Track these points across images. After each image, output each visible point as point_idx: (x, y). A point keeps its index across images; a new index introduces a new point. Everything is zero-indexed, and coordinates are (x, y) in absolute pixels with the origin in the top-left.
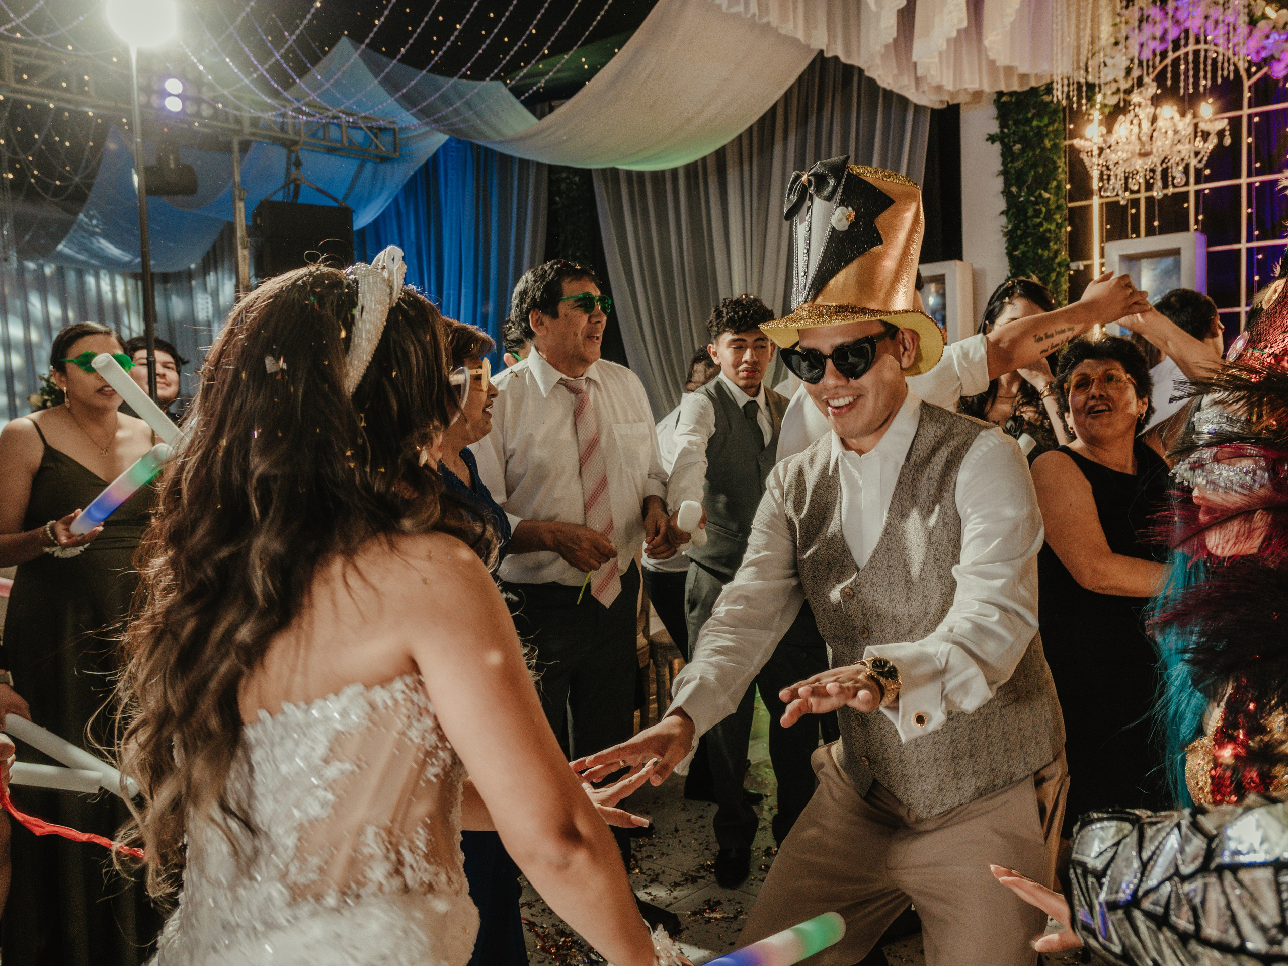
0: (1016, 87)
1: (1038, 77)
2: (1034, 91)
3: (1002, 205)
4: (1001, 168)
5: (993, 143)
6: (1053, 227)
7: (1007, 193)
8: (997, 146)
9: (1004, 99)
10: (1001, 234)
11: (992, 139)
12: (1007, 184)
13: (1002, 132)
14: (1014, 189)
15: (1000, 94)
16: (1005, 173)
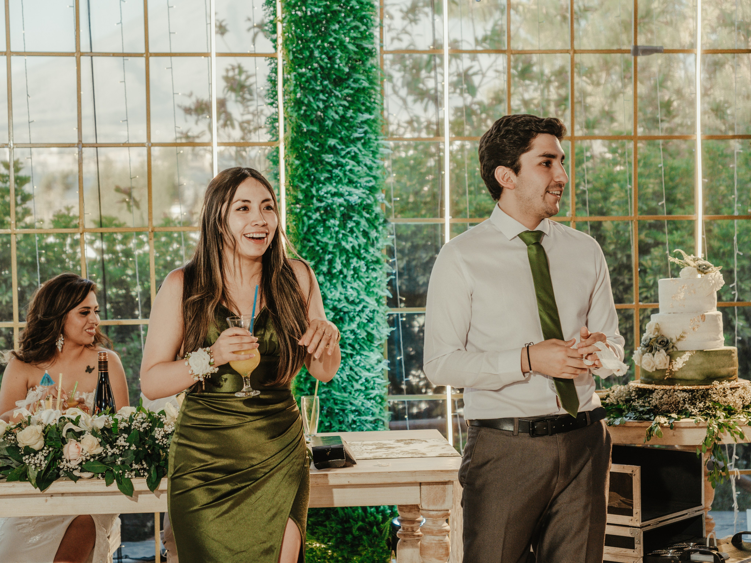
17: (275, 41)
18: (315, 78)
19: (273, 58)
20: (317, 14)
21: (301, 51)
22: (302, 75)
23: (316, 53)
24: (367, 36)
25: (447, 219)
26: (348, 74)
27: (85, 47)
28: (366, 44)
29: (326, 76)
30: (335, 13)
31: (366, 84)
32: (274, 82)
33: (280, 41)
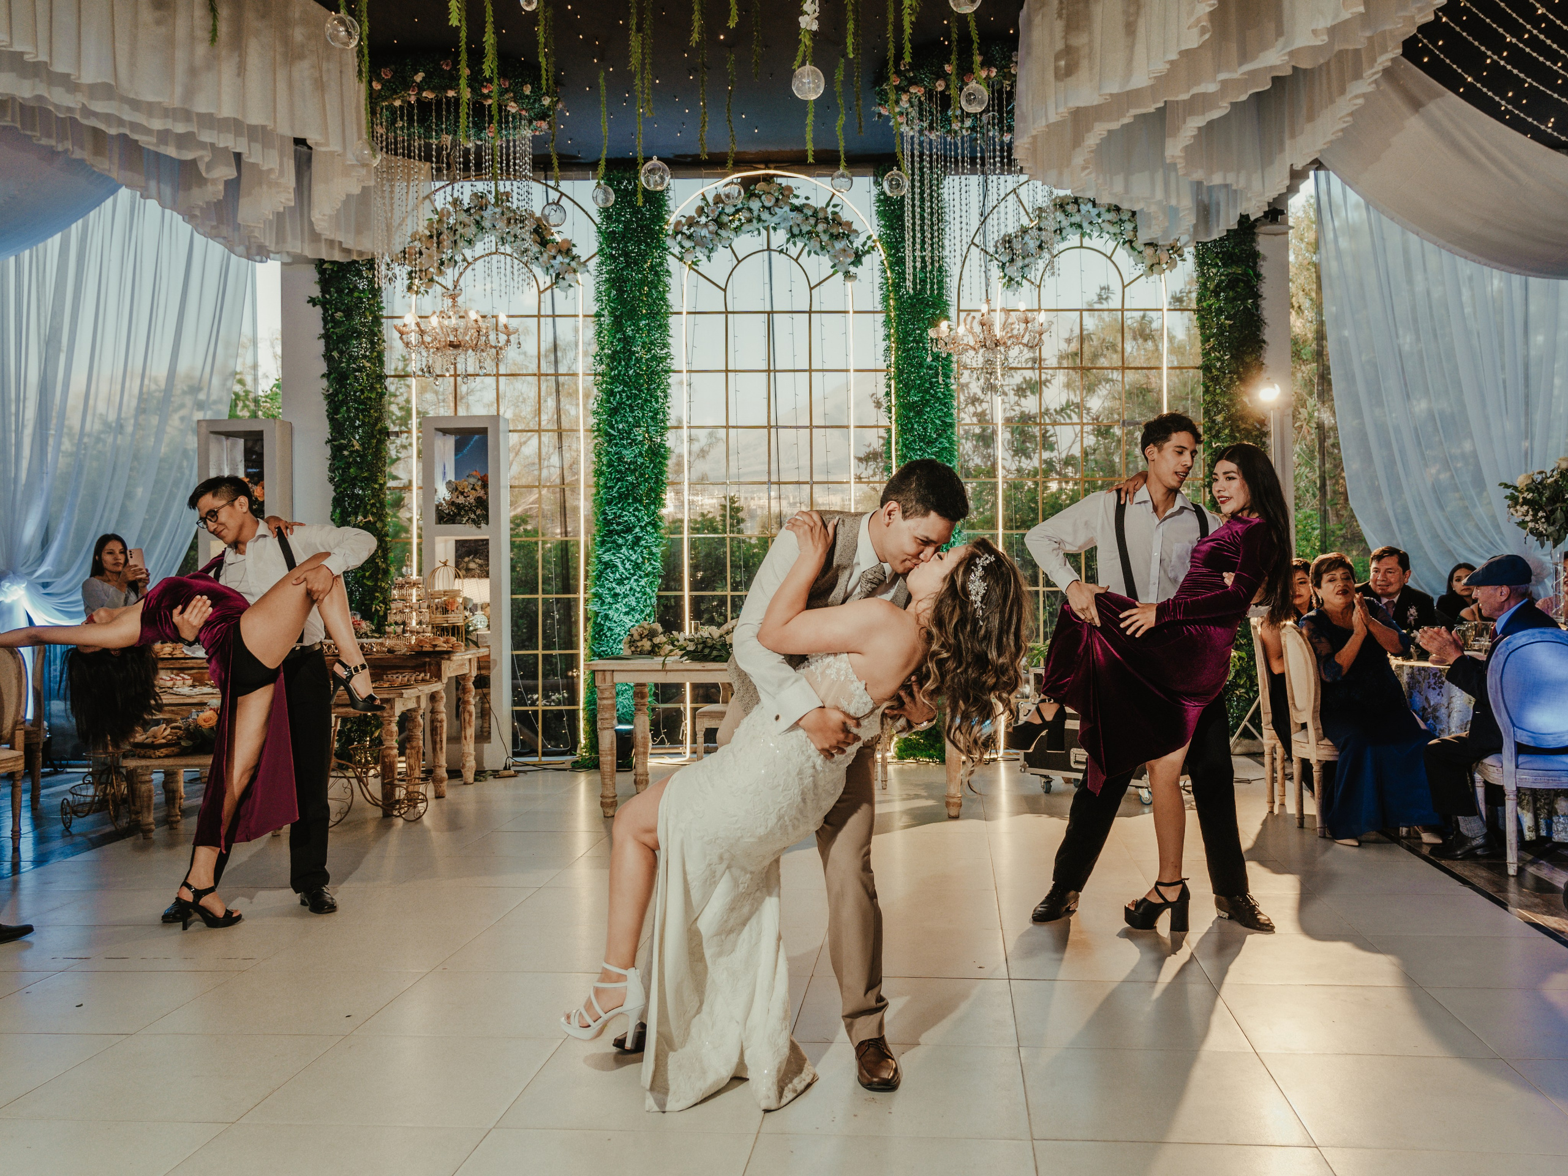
0: (338, 256)
1: (360, 253)
2: (355, 262)
3: (323, 368)
4: (323, 332)
5: (314, 305)
6: (373, 396)
7: (328, 357)
8: (319, 310)
9: (326, 266)
10: (323, 397)
11: (313, 301)
12: (328, 350)
13: (323, 296)
14: (335, 354)
15: (322, 262)
16: (327, 336)
17: (890, 418)
18: (914, 441)
19: (889, 430)
20: (916, 402)
21: (906, 425)
22: (907, 439)
23: (916, 426)
24: (949, 414)
25: (1001, 531)
26: (936, 439)
27: (773, 423)
28: (948, 420)
29: (922, 440)
30: (928, 401)
31: (947, 445)
32: (888, 443)
33: (894, 418)
